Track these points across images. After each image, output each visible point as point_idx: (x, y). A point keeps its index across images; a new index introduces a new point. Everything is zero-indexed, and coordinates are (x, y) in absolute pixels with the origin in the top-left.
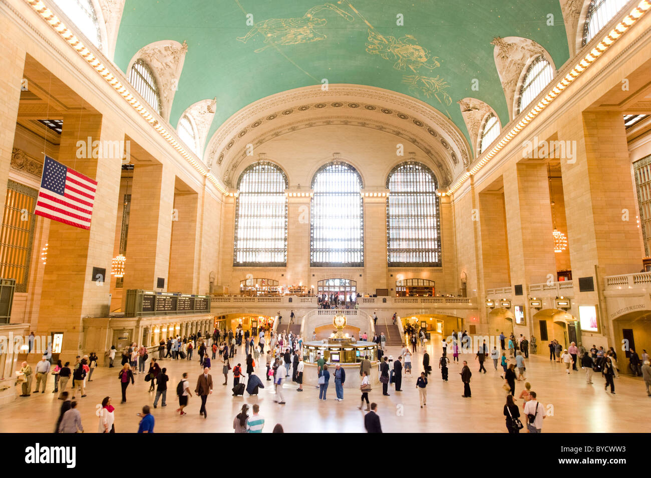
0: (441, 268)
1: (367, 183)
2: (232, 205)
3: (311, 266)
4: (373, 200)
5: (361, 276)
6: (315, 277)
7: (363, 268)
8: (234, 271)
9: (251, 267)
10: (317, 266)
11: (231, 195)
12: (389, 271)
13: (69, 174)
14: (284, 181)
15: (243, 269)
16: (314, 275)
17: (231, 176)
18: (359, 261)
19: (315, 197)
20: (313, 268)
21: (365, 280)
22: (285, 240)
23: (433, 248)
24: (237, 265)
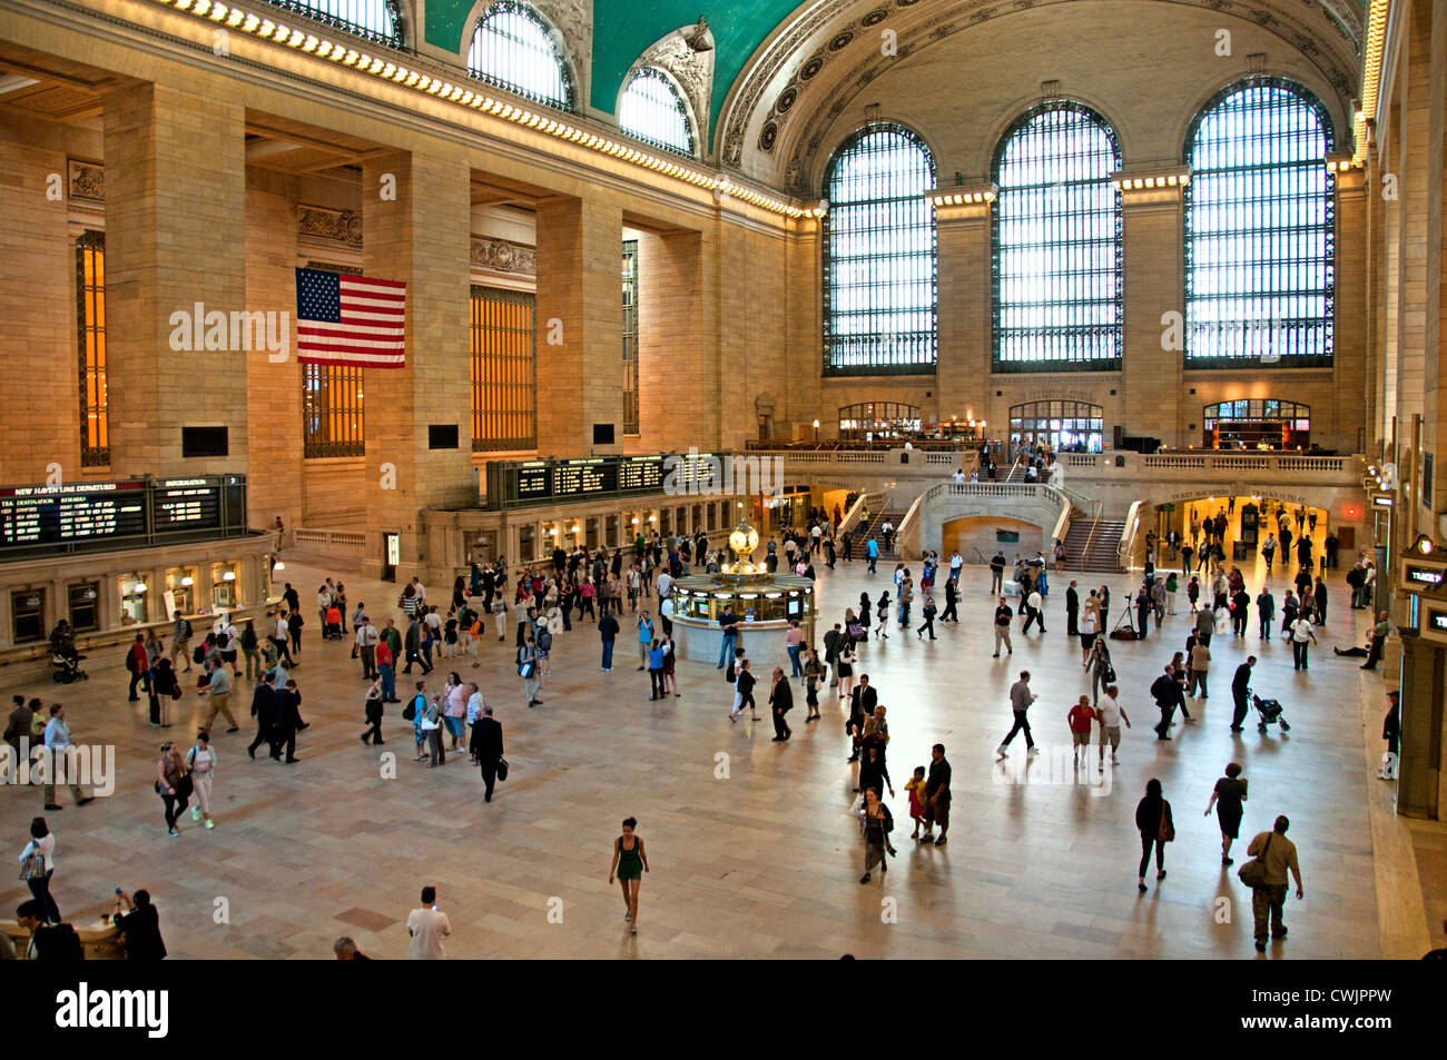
0: (1330, 370)
1: (1128, 153)
2: (813, 237)
3: (993, 372)
4: (1145, 197)
5: (1113, 392)
6: (1003, 397)
7: (1118, 373)
8: (825, 386)
9: (859, 378)
10: (1009, 372)
11: (808, 213)
12: (1187, 379)
13: (344, 285)
14: (927, 165)
15: (843, 383)
16: (999, 394)
17: (807, 170)
18: (1112, 355)
19: (1002, 200)
20: (999, 376)
21: (1123, 403)
22: (934, 311)
23: (1311, 315)
24: (831, 371)
